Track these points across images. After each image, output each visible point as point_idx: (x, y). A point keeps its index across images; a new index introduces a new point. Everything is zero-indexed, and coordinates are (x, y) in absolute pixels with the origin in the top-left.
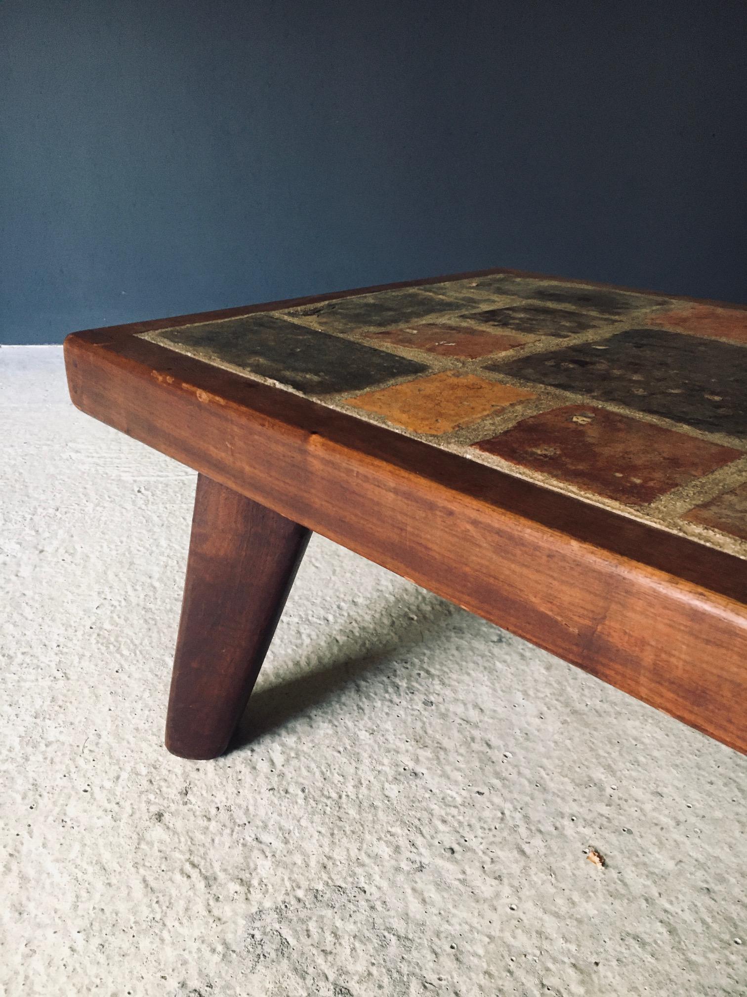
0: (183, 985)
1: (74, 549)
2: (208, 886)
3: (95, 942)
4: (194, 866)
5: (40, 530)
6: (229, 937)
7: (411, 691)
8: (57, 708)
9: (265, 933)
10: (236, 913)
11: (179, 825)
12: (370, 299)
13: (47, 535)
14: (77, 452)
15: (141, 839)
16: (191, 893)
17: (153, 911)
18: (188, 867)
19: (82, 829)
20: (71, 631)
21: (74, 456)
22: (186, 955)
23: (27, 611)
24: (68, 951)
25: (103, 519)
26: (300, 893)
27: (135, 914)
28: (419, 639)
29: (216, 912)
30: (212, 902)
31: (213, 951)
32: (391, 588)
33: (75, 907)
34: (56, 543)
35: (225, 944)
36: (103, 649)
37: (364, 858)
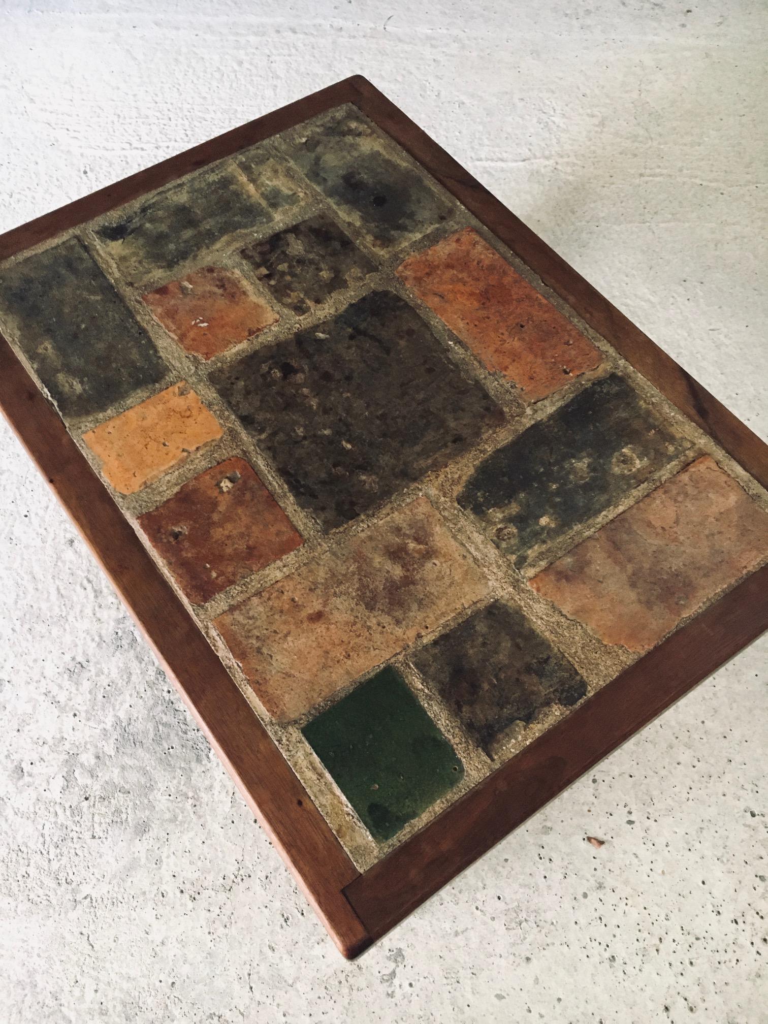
0: (73, 659)
2: (96, 597)
3: (27, 626)
4: (89, 581)
6: (103, 632)
8: (8, 439)
9: (124, 632)
10: (109, 617)
14: (32, 100)
15: (59, 558)
16: (85, 601)
17: (61, 611)
18: (85, 582)
19: (23, 545)
21: (28, 107)
22: (77, 640)
24: (11, 631)
27: (50, 611)
29: (98, 615)
30: (97, 608)
31: (93, 640)
33: (16, 602)
35: (100, 636)
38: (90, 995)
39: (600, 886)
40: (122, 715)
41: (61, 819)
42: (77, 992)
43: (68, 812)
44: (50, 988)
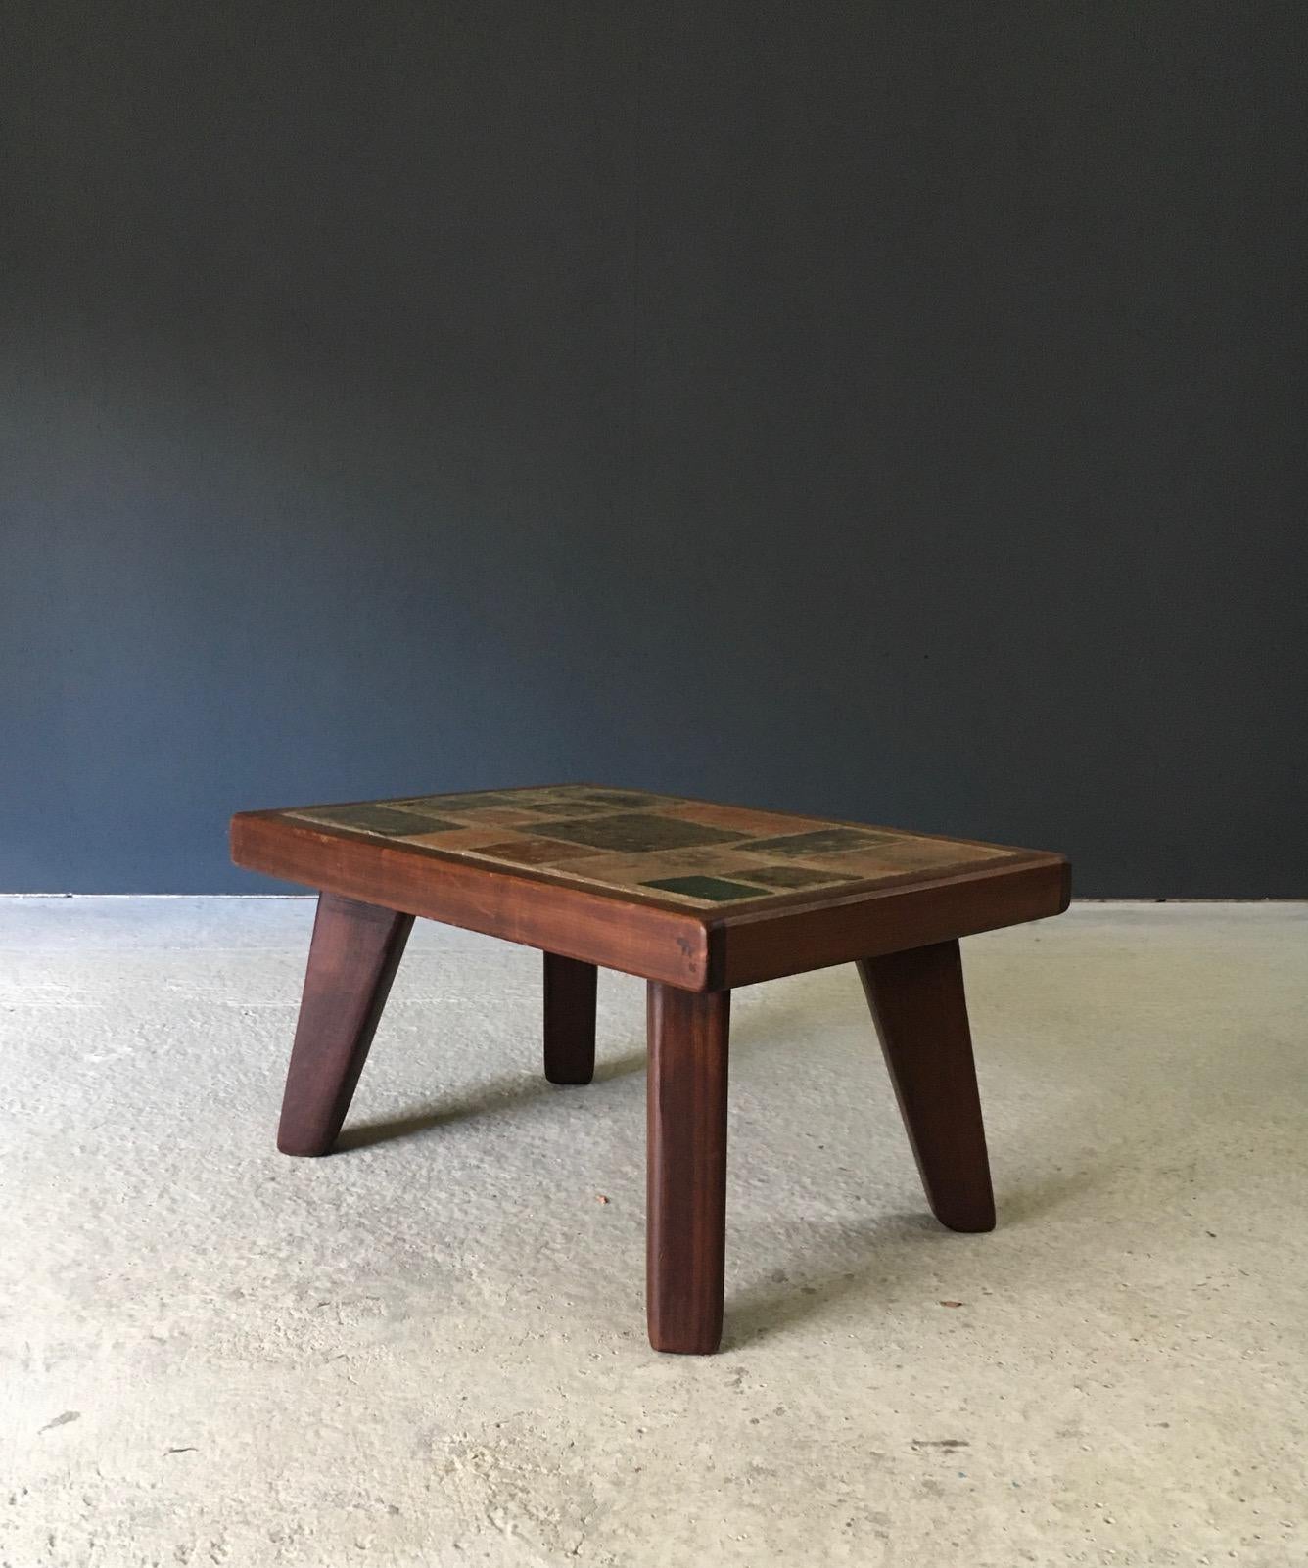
0: (290, 1235)
1: (185, 1051)
2: (309, 1205)
4: (299, 1197)
5: (150, 1039)
6: (323, 1221)
7: (489, 1130)
10: (328, 1214)
11: (288, 1183)
12: (453, 798)
13: (157, 1042)
14: (178, 985)
15: (259, 1187)
16: (296, 1207)
18: (295, 1198)
20: (190, 1097)
21: (175, 988)
23: (148, 1086)
25: (211, 1032)
26: (376, 1208)
27: (256, 1213)
28: (508, 1105)
29: (314, 1213)
30: (311, 1210)
31: (312, 1225)
32: (489, 1077)
33: (214, 1208)
34: (166, 1047)
35: (320, 1223)
36: (220, 1106)
37: (427, 1197)
38: (357, 1411)
39: (967, 1326)
40: (358, 1260)
41: (296, 1315)
42: (340, 1410)
43: (305, 1312)
44: (305, 1409)
